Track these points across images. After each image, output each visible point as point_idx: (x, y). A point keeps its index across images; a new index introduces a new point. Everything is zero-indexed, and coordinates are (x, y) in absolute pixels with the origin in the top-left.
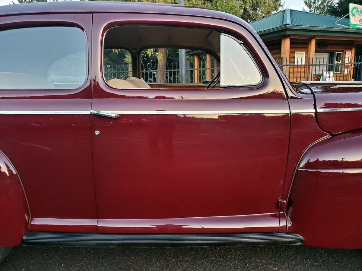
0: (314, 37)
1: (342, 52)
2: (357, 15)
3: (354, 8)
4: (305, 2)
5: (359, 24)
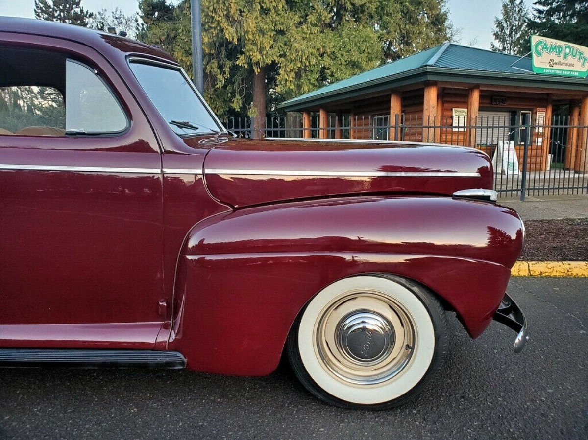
0: (477, 86)
1: (531, 112)
2: (545, 53)
3: (540, 43)
4: (495, 34)
5: (549, 67)
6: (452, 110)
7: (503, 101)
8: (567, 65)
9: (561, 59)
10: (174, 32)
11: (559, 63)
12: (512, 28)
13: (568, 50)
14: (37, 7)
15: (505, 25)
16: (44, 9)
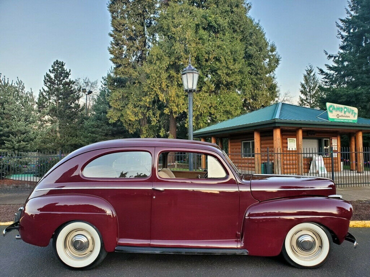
0: (300, 128)
1: (329, 139)
2: (334, 111)
3: (331, 106)
4: (301, 91)
5: (337, 118)
6: (287, 139)
7: (314, 134)
8: (346, 117)
9: (343, 114)
10: (126, 94)
11: (342, 116)
12: (310, 88)
13: (345, 110)
14: (45, 79)
15: (306, 86)
16: (49, 80)
